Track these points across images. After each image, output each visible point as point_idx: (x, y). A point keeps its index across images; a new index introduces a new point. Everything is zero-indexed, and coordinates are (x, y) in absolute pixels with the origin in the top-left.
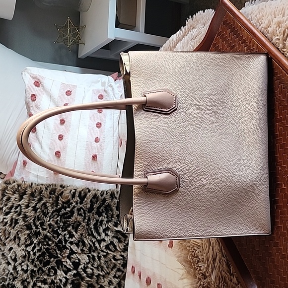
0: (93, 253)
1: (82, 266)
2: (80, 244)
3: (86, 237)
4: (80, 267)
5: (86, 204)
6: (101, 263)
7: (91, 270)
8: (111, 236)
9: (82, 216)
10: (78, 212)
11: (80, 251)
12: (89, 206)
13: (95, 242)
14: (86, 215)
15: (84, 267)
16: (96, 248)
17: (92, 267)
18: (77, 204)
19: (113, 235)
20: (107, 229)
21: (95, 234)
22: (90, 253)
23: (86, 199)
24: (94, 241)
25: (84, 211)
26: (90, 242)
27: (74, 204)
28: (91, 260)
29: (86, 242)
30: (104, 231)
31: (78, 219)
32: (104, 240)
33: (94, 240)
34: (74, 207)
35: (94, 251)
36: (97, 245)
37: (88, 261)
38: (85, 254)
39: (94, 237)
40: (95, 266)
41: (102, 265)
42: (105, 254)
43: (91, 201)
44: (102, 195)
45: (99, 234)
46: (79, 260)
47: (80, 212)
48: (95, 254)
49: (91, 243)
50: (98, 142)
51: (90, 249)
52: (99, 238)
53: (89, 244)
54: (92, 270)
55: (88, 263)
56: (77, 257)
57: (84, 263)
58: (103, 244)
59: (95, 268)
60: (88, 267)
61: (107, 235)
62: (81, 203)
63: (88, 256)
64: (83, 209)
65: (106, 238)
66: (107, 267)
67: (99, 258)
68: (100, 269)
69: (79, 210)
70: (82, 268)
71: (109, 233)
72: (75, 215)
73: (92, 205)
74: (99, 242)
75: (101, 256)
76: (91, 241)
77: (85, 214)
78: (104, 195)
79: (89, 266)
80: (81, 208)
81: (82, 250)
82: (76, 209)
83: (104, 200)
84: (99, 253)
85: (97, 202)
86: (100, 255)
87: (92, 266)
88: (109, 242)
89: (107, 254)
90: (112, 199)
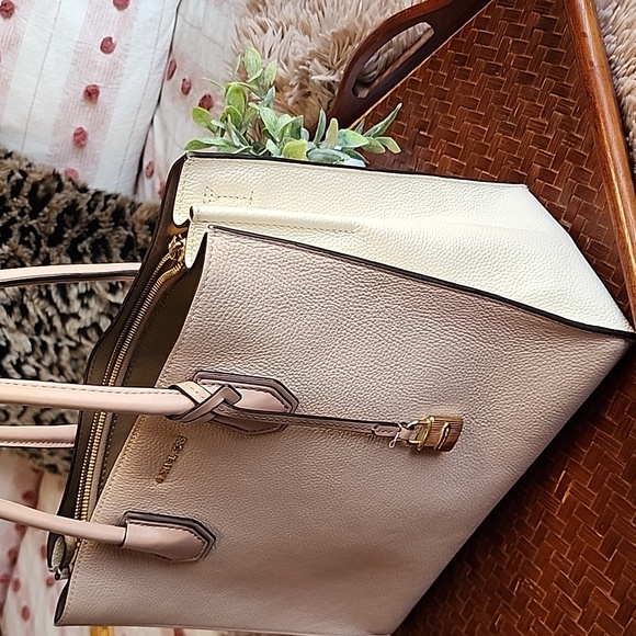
0: (44, 338)
1: (13, 357)
2: (17, 310)
3: (32, 300)
4: (9, 358)
5: (46, 222)
6: (59, 360)
7: (34, 371)
8: (95, 312)
9: (30, 247)
10: (23, 236)
11: (12, 325)
12: (53, 229)
13: (53, 316)
14: (42, 250)
15: (18, 360)
16: (54, 329)
17: (37, 365)
18: (22, 214)
19: (101, 310)
20: (90, 293)
21: (57, 299)
22: (38, 334)
23: (46, 210)
24: (50, 314)
25: (38, 238)
26: (40, 313)
27: (15, 213)
28: (38, 350)
29: (31, 309)
30: (80, 296)
31: (19, 253)
32: (76, 316)
33: (51, 311)
34: (13, 221)
35: (47, 334)
36: (57, 323)
37: (29, 350)
38: (26, 334)
39: (53, 304)
40: (46, 362)
41: (63, 363)
42: (73, 344)
43: (59, 218)
44: (91, 210)
45: (67, 301)
46: (8, 342)
47: (26, 239)
48: (50, 341)
49: (43, 317)
50: (110, 52)
51: (38, 328)
52: (64, 309)
53: (39, 317)
54: (37, 369)
55: (27, 355)
56: (5, 336)
57: (19, 353)
58: (73, 326)
59: (44, 366)
60: (26, 362)
61: (85, 306)
62: (33, 216)
63: (32, 341)
64: (35, 232)
65: (83, 314)
66: (74, 371)
67: (58, 350)
68: (56, 370)
69: (24, 231)
70: (12, 363)
71: (92, 303)
72: (11, 240)
73: (60, 230)
74: (64, 318)
75: (62, 348)
76: (43, 311)
77: (39, 245)
78: (97, 213)
79: (31, 360)
80: (31, 228)
81: (19, 325)
82: (17, 226)
83: (94, 225)
84: (59, 340)
85: (74, 225)
86: (60, 344)
87: (39, 361)
88: (89, 324)
89: (80, 344)
90: (115, 227)
